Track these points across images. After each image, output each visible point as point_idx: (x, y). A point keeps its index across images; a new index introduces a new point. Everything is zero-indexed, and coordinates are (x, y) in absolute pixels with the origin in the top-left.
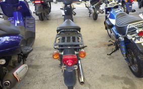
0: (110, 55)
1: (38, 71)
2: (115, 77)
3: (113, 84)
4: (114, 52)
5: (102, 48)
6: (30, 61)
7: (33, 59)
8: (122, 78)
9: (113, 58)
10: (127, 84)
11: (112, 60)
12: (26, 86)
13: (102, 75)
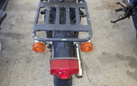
0: (115, 22)
1: (20, 42)
2: (119, 57)
3: (116, 66)
4: (121, 19)
5: (105, 10)
6: (8, 27)
7: (13, 23)
8: (128, 58)
9: (118, 28)
10: (132, 67)
11: (116, 30)
12: (4, 66)
13: (103, 53)
